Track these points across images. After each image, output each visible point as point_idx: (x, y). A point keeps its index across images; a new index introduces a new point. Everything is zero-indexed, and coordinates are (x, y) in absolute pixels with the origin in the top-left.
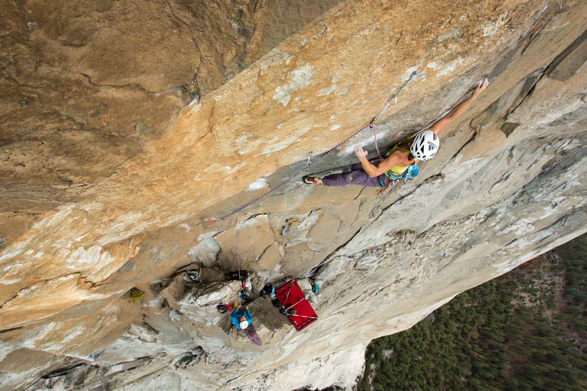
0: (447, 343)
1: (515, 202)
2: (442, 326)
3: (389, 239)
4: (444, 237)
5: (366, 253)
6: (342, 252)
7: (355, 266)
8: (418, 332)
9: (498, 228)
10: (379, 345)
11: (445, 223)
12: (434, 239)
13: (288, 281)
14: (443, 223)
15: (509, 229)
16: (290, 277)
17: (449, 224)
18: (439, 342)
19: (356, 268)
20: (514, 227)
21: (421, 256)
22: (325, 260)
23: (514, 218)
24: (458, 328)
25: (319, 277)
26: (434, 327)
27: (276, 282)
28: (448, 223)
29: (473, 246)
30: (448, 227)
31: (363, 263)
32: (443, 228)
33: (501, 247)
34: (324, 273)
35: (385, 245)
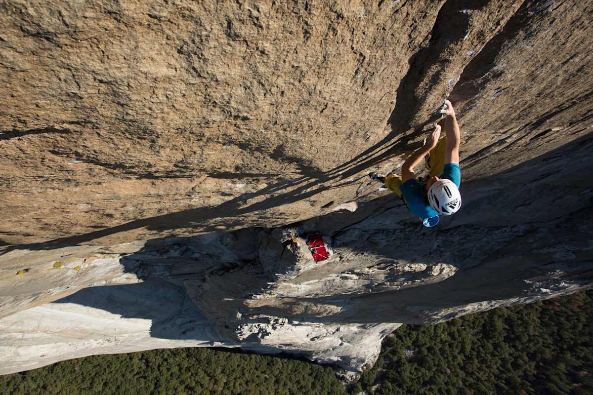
0: (489, 367)
1: (558, 226)
2: (491, 347)
3: (399, 226)
4: (469, 238)
5: (378, 232)
6: (356, 226)
7: (368, 239)
8: (456, 343)
9: (534, 245)
10: (402, 341)
11: (472, 226)
12: (458, 238)
13: (317, 233)
14: (467, 226)
15: (546, 250)
16: (319, 232)
17: (477, 229)
18: (479, 362)
19: (369, 240)
20: (552, 250)
21: (443, 249)
22: (344, 228)
23: (553, 241)
24: (510, 354)
25: (338, 238)
26: (479, 343)
27: (310, 233)
28: (475, 227)
29: (506, 256)
30: (475, 231)
31: (374, 238)
32: (468, 230)
33: (536, 265)
34: (342, 236)
35: (396, 230)
